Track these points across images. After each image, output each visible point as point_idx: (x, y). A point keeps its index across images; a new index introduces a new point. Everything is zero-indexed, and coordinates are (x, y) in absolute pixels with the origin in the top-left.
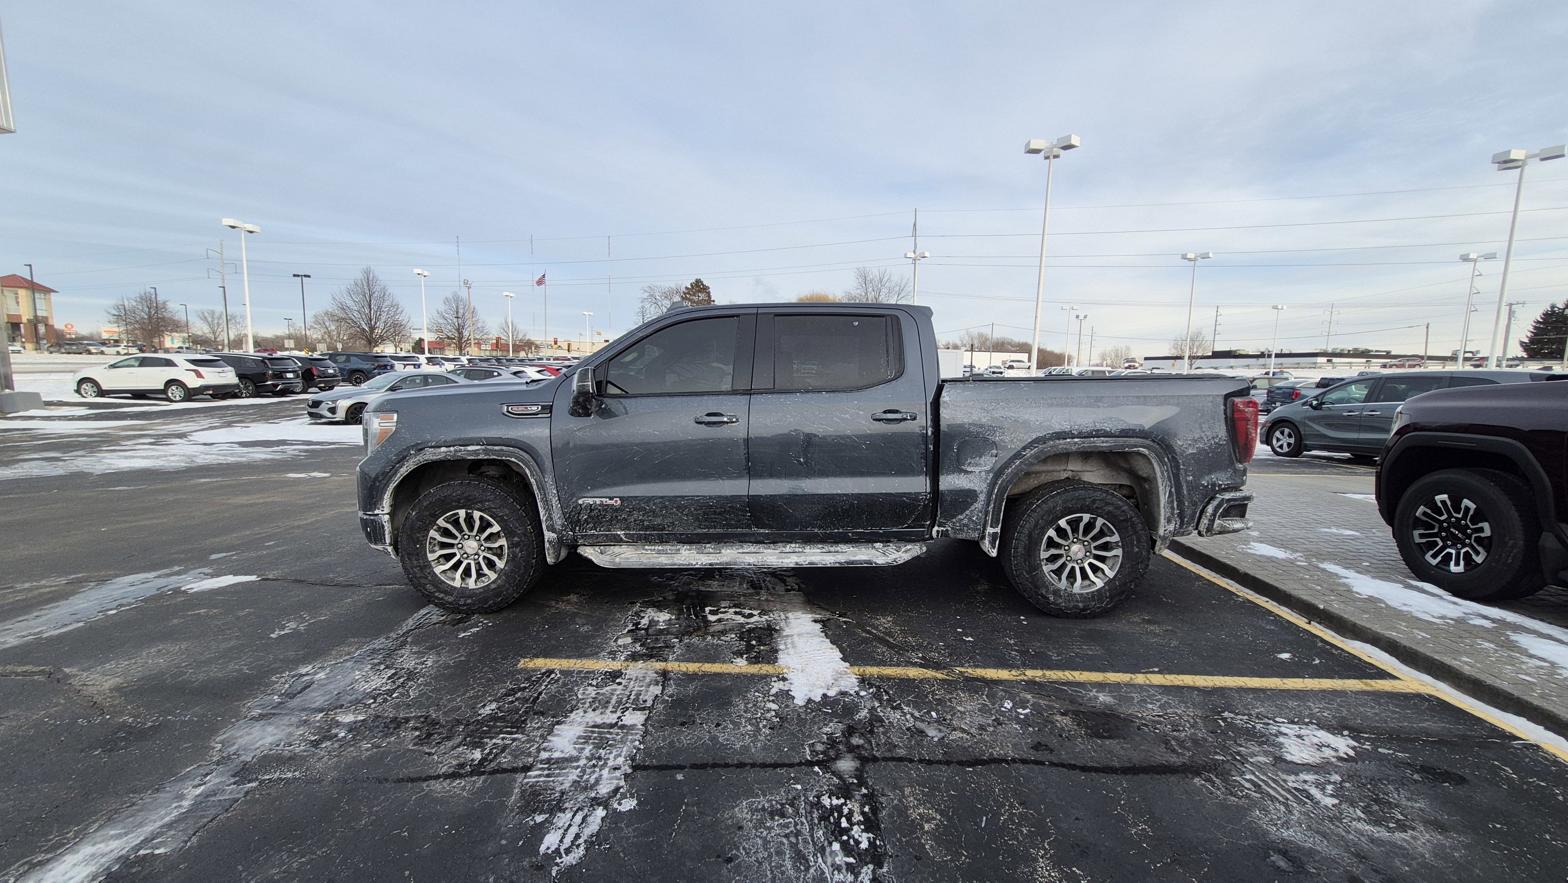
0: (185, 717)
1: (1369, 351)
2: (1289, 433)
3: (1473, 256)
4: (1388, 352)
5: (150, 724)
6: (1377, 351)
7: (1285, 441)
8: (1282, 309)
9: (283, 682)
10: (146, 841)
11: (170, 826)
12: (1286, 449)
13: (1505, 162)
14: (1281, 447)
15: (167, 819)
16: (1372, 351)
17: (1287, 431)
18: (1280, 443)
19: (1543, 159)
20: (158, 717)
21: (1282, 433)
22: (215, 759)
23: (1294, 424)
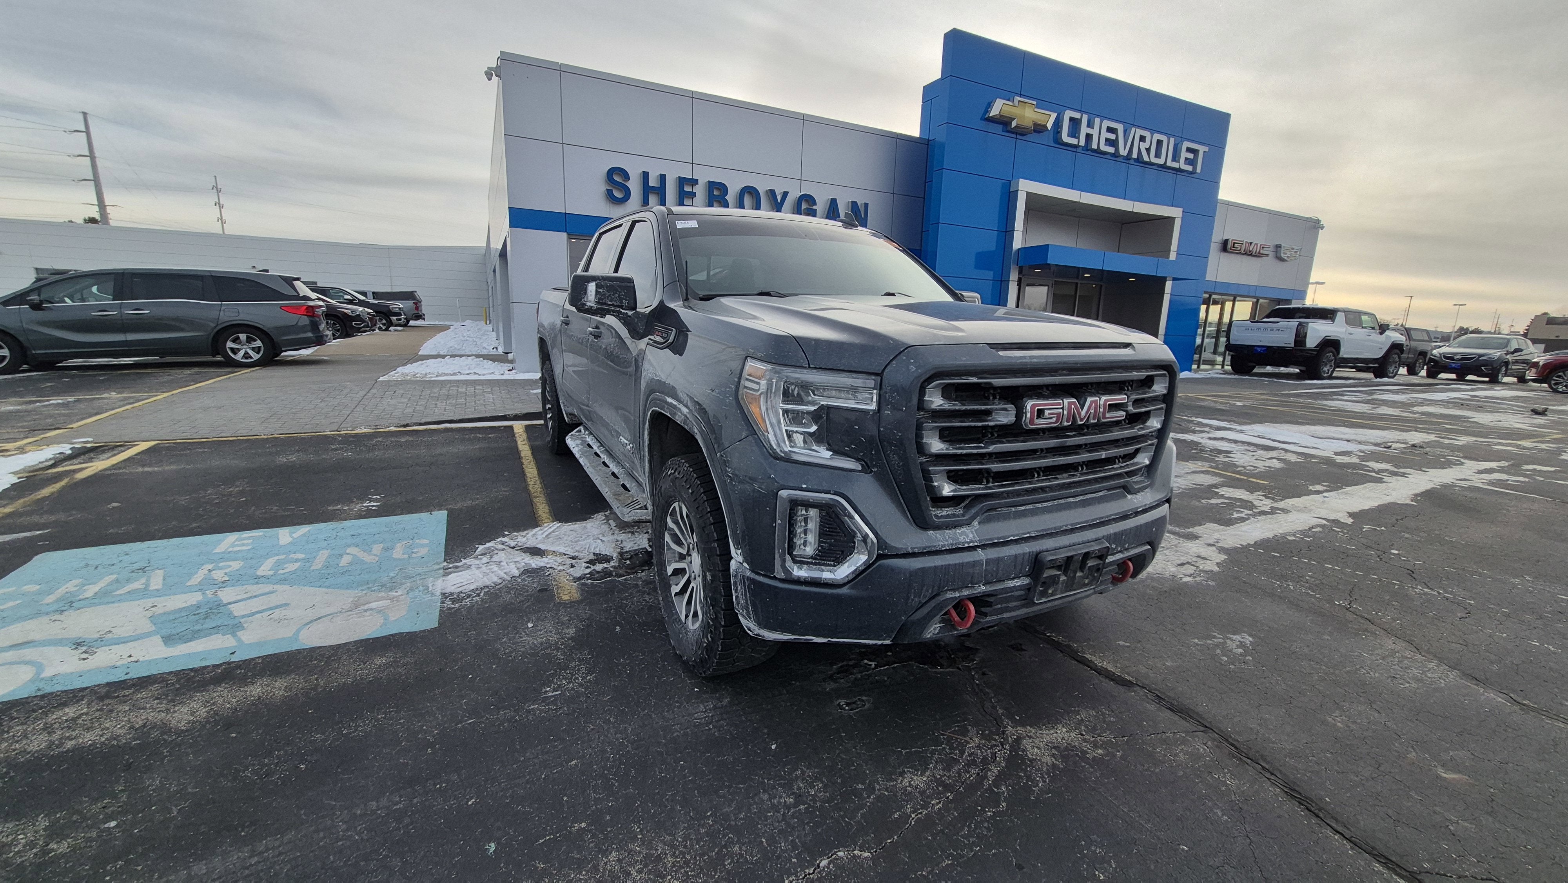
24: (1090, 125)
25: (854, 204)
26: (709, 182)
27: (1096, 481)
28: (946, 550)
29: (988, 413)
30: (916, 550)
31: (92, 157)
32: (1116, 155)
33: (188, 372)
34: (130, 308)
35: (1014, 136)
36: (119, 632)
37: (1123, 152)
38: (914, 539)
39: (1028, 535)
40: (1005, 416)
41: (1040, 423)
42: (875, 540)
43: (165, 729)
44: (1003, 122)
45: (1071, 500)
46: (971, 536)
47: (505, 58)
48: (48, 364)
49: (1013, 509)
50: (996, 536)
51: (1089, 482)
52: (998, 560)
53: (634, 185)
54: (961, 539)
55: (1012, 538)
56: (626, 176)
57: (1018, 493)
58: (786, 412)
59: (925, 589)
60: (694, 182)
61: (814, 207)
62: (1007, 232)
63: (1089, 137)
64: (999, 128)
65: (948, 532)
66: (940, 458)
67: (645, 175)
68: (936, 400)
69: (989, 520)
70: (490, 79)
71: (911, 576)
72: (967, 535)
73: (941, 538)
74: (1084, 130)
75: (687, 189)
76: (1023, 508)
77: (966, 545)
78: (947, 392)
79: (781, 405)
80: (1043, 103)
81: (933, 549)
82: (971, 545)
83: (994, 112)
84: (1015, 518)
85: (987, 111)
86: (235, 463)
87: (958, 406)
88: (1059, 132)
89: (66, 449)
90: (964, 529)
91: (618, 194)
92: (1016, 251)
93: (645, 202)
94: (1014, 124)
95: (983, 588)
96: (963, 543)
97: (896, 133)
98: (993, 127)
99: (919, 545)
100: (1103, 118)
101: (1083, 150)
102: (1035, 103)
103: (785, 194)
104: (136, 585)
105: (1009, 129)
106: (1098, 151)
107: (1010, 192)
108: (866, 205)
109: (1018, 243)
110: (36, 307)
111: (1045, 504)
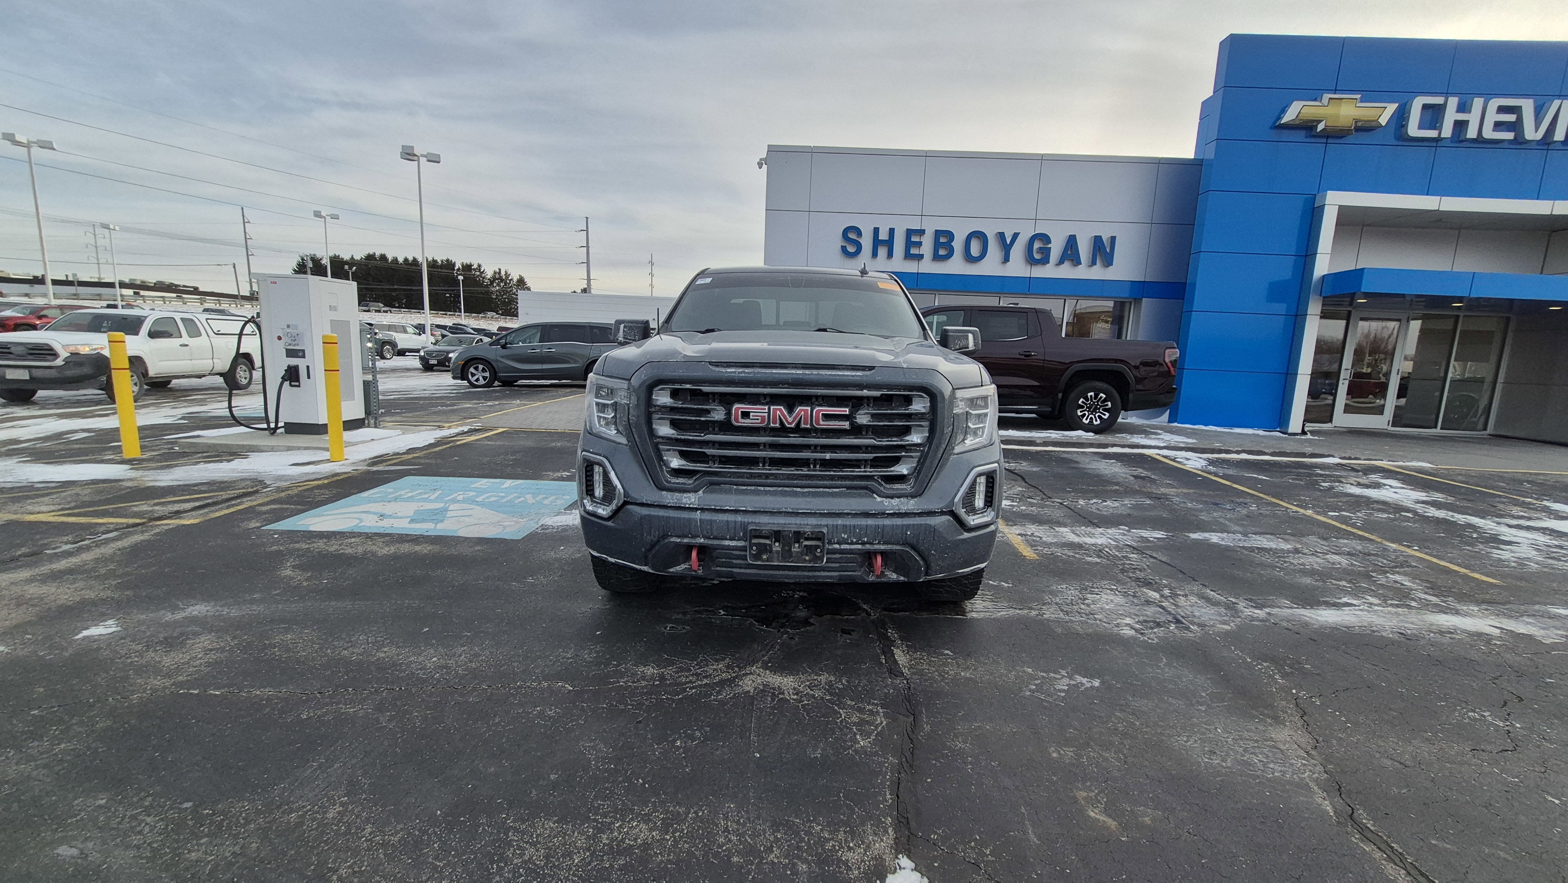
0: (1238, 654)
1: (177, 286)
2: (483, 368)
3: (323, 214)
4: (196, 289)
5: (1265, 664)
6: (184, 286)
7: (479, 375)
8: (114, 230)
9: (1154, 636)
10: (1292, 608)
11: (1279, 607)
12: (482, 382)
13: (408, 154)
14: (477, 380)
15: (1279, 610)
16: (179, 286)
17: (481, 367)
18: (475, 378)
19: (429, 161)
20: (1256, 665)
21: (476, 369)
22: (1240, 619)
23: (489, 363)
24: (1463, 108)
25: (1098, 240)
26: (936, 231)
27: (832, 478)
28: (671, 507)
29: (708, 412)
30: (649, 502)
31: (588, 247)
32: (1520, 141)
33: (568, 390)
34: (554, 347)
35: (1325, 141)
36: (399, 515)
37: (1531, 133)
38: (650, 494)
39: (744, 509)
40: (718, 414)
41: (746, 422)
42: (622, 491)
43: (374, 554)
44: (1307, 127)
45: (799, 490)
46: (693, 500)
47: (772, 149)
48: (508, 383)
49: (735, 487)
50: (713, 504)
51: (823, 478)
52: (711, 522)
53: (866, 242)
54: (684, 501)
55: (728, 508)
56: (859, 232)
57: (741, 475)
58: (597, 404)
59: (653, 530)
60: (921, 232)
61: (1049, 246)
62: (1308, 254)
63: (1460, 126)
64: (1301, 135)
65: (677, 495)
66: (669, 440)
67: (876, 231)
68: (663, 398)
69: (712, 492)
70: (760, 168)
71: (641, 519)
72: (690, 499)
73: (669, 498)
74: (1451, 116)
75: (915, 239)
76: (744, 488)
77: (687, 506)
78: (675, 394)
79: (595, 400)
80: (1370, 94)
81: (662, 504)
82: (691, 506)
83: (1289, 116)
84: (736, 494)
85: (1279, 118)
86: (530, 443)
87: (679, 404)
88: (1403, 126)
89: (466, 429)
90: (691, 495)
91: (851, 249)
92: (1318, 281)
93: (875, 254)
94: (1321, 127)
95: (702, 540)
96: (685, 504)
97: (1158, 158)
98: (1286, 135)
99: (651, 499)
100: (1488, 96)
101: (1452, 142)
102: (1358, 96)
103: (1016, 236)
104: (426, 496)
105: (1313, 133)
106: (1480, 140)
107: (1314, 208)
108: (1113, 239)
109: (1322, 266)
110: (504, 347)
111: (768, 488)
